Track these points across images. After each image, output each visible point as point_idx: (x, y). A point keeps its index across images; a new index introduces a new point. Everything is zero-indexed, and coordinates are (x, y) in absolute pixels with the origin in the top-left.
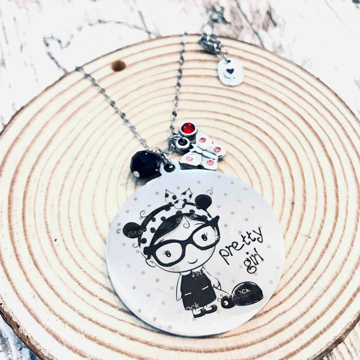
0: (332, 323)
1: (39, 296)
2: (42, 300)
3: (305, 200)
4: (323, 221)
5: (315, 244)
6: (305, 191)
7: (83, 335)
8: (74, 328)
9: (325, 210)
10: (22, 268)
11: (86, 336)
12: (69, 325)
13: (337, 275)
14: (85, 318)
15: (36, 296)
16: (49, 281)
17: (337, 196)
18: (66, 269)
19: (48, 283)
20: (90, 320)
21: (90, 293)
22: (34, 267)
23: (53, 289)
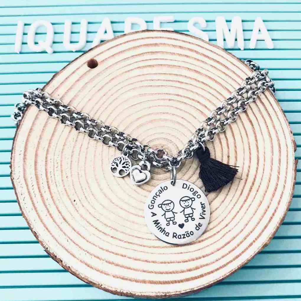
0: (260, 235)
1: (71, 240)
2: (74, 242)
3: (237, 154)
4: (249, 167)
5: (245, 183)
6: (236, 147)
7: (104, 262)
8: (98, 258)
9: (250, 158)
10: (55, 222)
11: (106, 261)
12: (95, 256)
13: (261, 202)
14: (104, 250)
15: (69, 240)
16: (76, 229)
17: (258, 148)
18: (85, 220)
19: (75, 231)
20: (107, 251)
21: (104, 234)
22: (64, 221)
23: (79, 234)
